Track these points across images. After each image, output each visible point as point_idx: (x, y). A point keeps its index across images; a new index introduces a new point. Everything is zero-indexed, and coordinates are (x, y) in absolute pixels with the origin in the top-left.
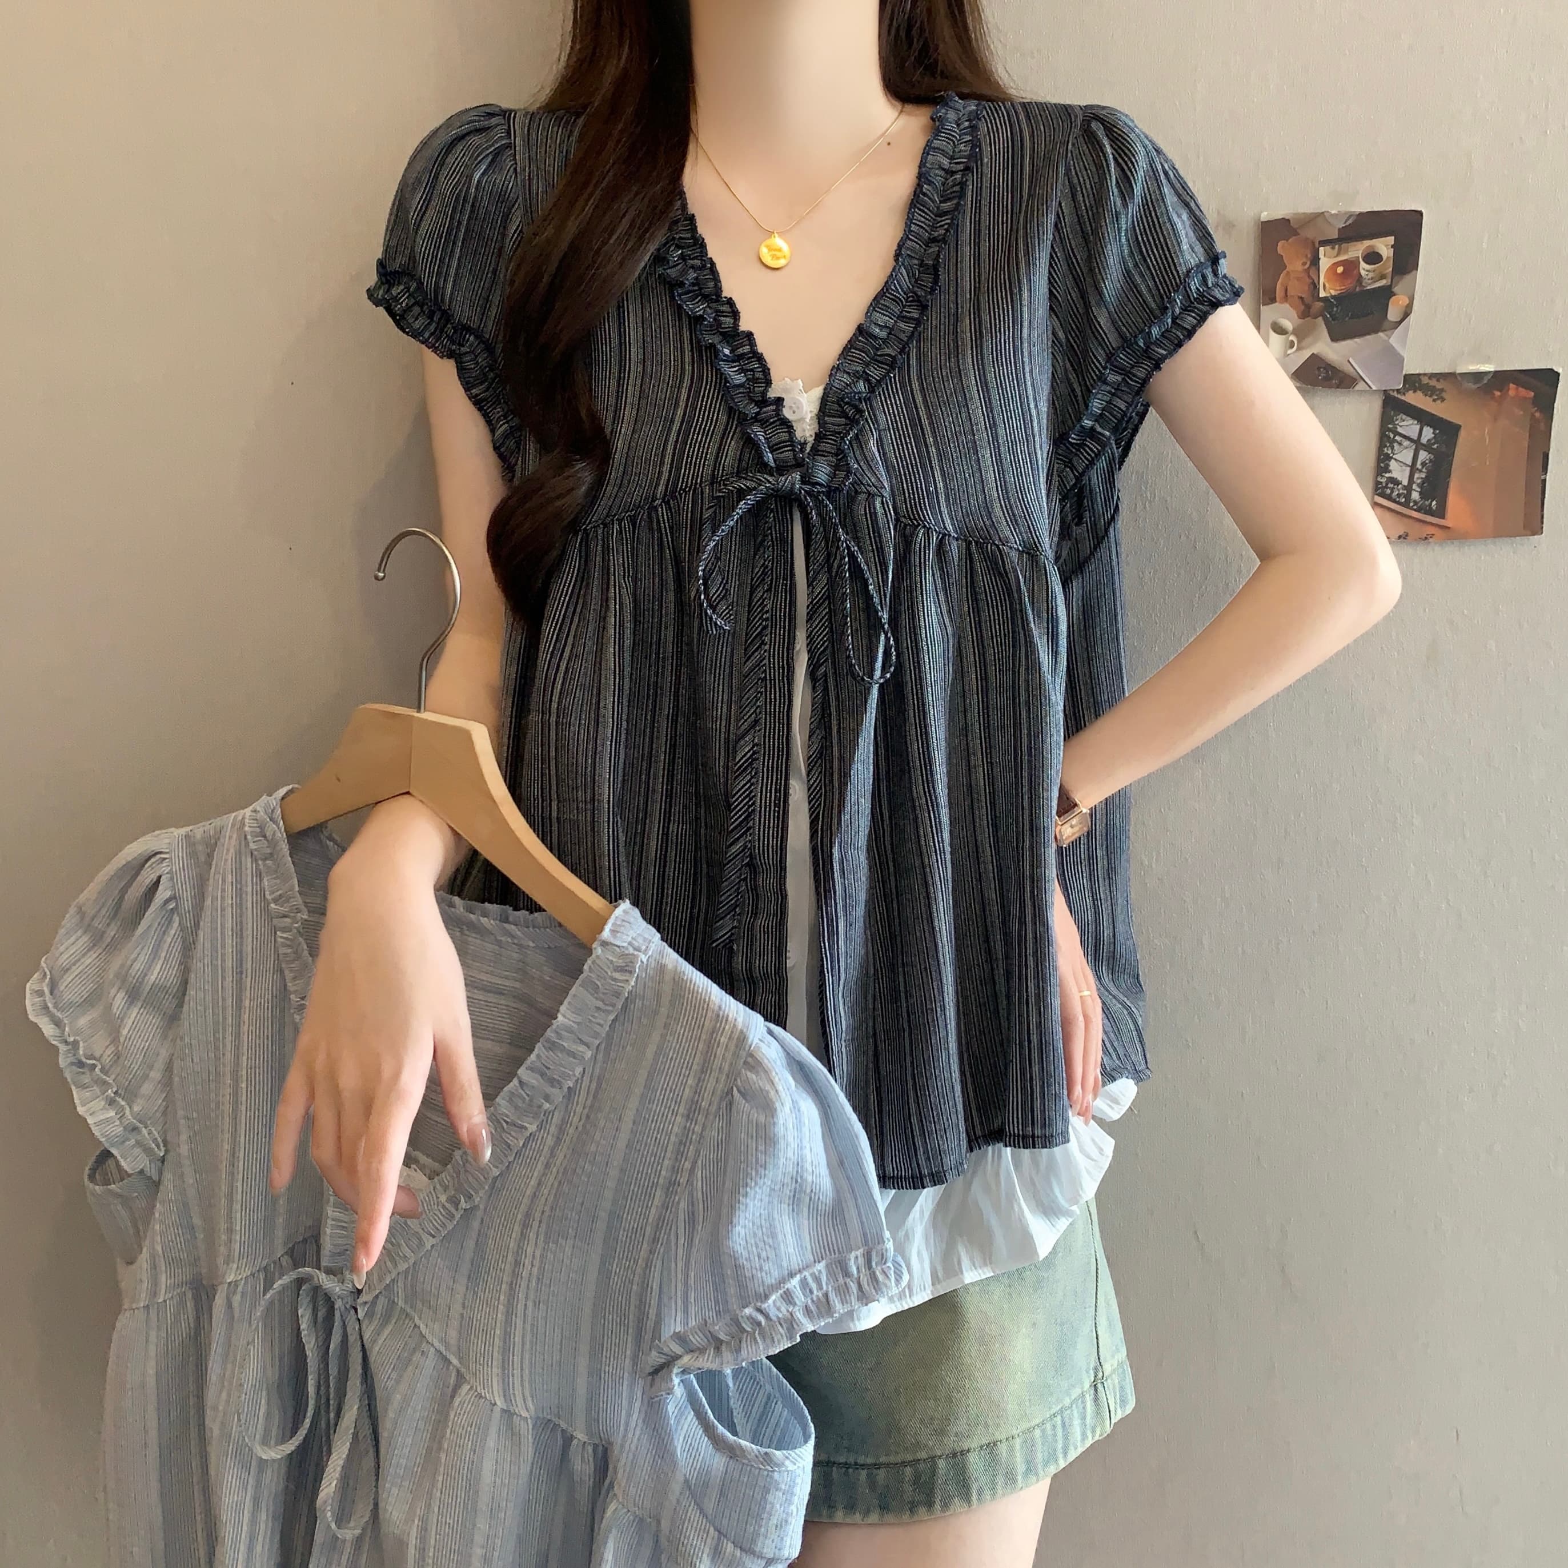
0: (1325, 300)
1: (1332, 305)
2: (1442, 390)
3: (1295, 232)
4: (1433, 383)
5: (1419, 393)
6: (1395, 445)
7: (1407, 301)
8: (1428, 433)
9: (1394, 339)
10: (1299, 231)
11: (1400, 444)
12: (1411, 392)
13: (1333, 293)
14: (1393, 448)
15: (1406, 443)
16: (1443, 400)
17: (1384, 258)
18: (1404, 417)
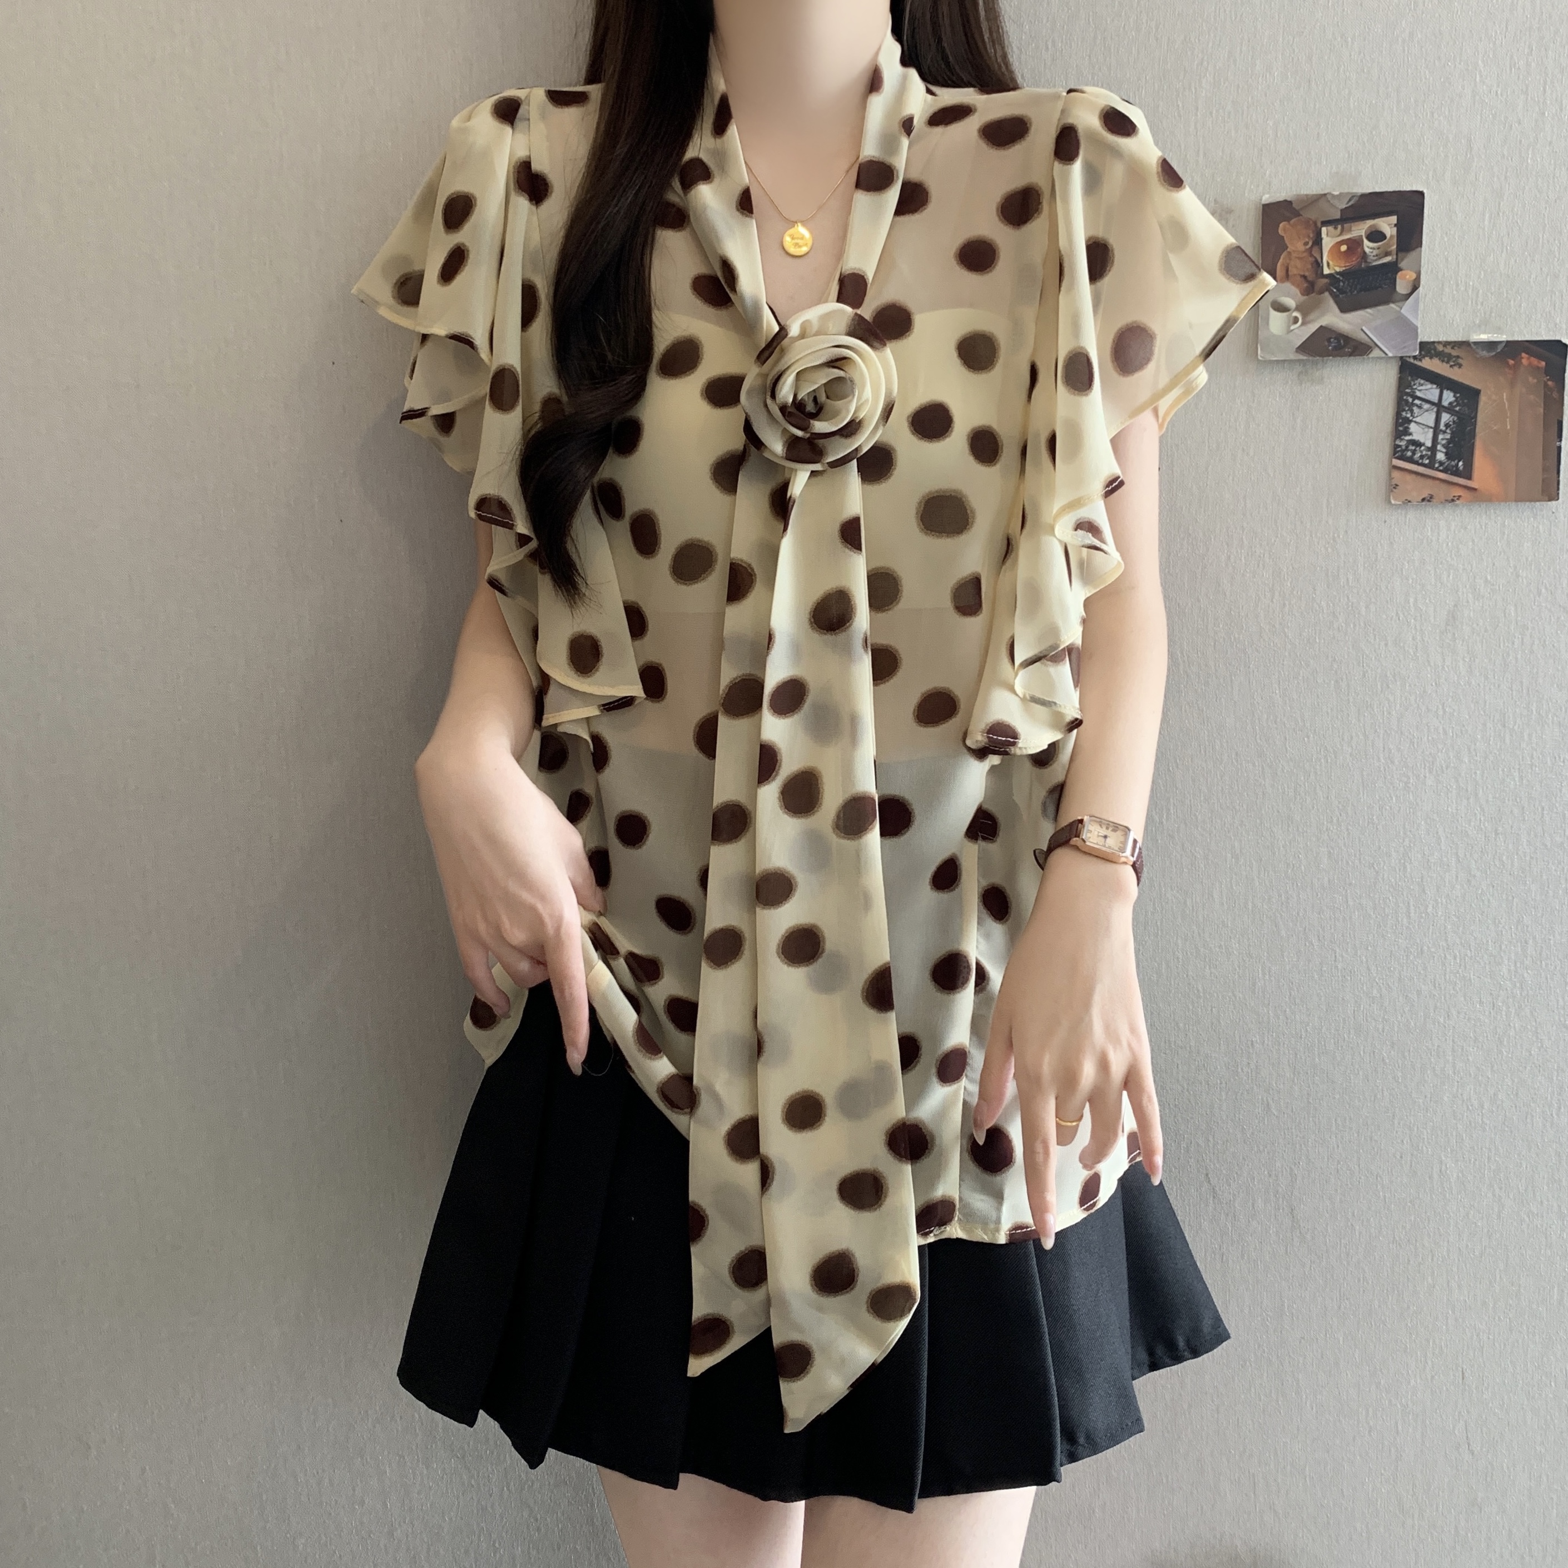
0: (1330, 276)
1: (1338, 280)
2: (1458, 357)
3: (1297, 214)
4: (1448, 350)
5: (1436, 361)
6: (1415, 409)
7: (1414, 276)
8: (1448, 397)
9: (1406, 309)
10: (1301, 213)
11: (1420, 407)
12: (1427, 359)
13: (1338, 269)
14: (1412, 411)
15: (1426, 406)
16: (1460, 366)
17: (1388, 236)
18: (1422, 382)
